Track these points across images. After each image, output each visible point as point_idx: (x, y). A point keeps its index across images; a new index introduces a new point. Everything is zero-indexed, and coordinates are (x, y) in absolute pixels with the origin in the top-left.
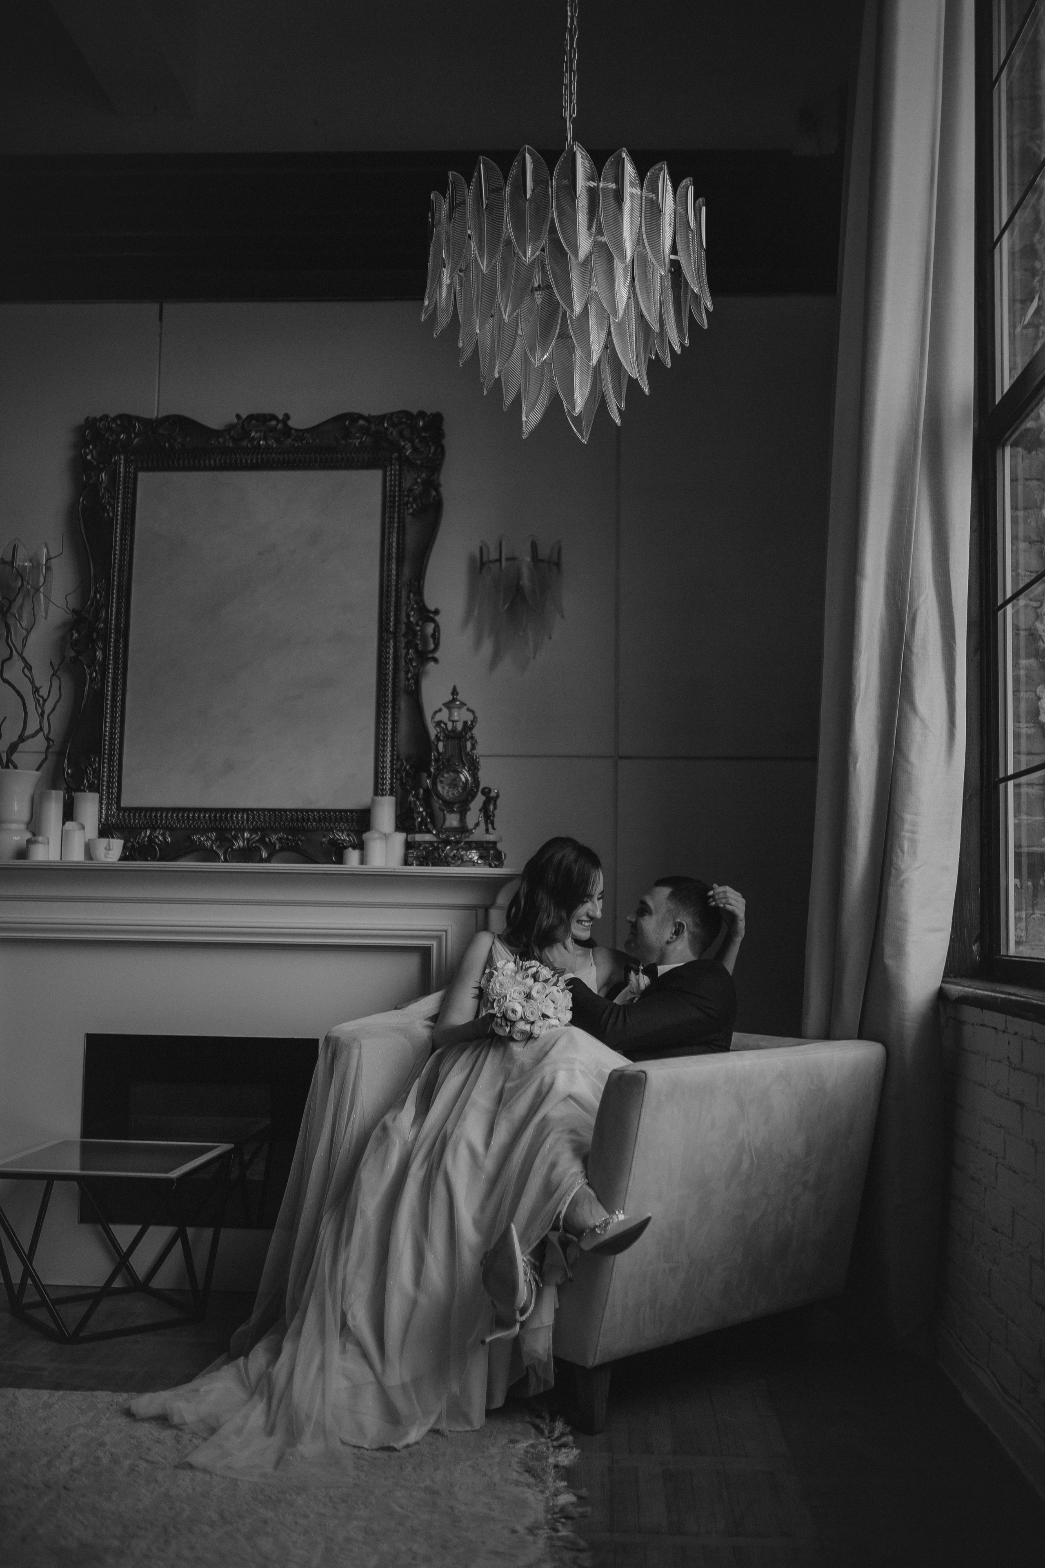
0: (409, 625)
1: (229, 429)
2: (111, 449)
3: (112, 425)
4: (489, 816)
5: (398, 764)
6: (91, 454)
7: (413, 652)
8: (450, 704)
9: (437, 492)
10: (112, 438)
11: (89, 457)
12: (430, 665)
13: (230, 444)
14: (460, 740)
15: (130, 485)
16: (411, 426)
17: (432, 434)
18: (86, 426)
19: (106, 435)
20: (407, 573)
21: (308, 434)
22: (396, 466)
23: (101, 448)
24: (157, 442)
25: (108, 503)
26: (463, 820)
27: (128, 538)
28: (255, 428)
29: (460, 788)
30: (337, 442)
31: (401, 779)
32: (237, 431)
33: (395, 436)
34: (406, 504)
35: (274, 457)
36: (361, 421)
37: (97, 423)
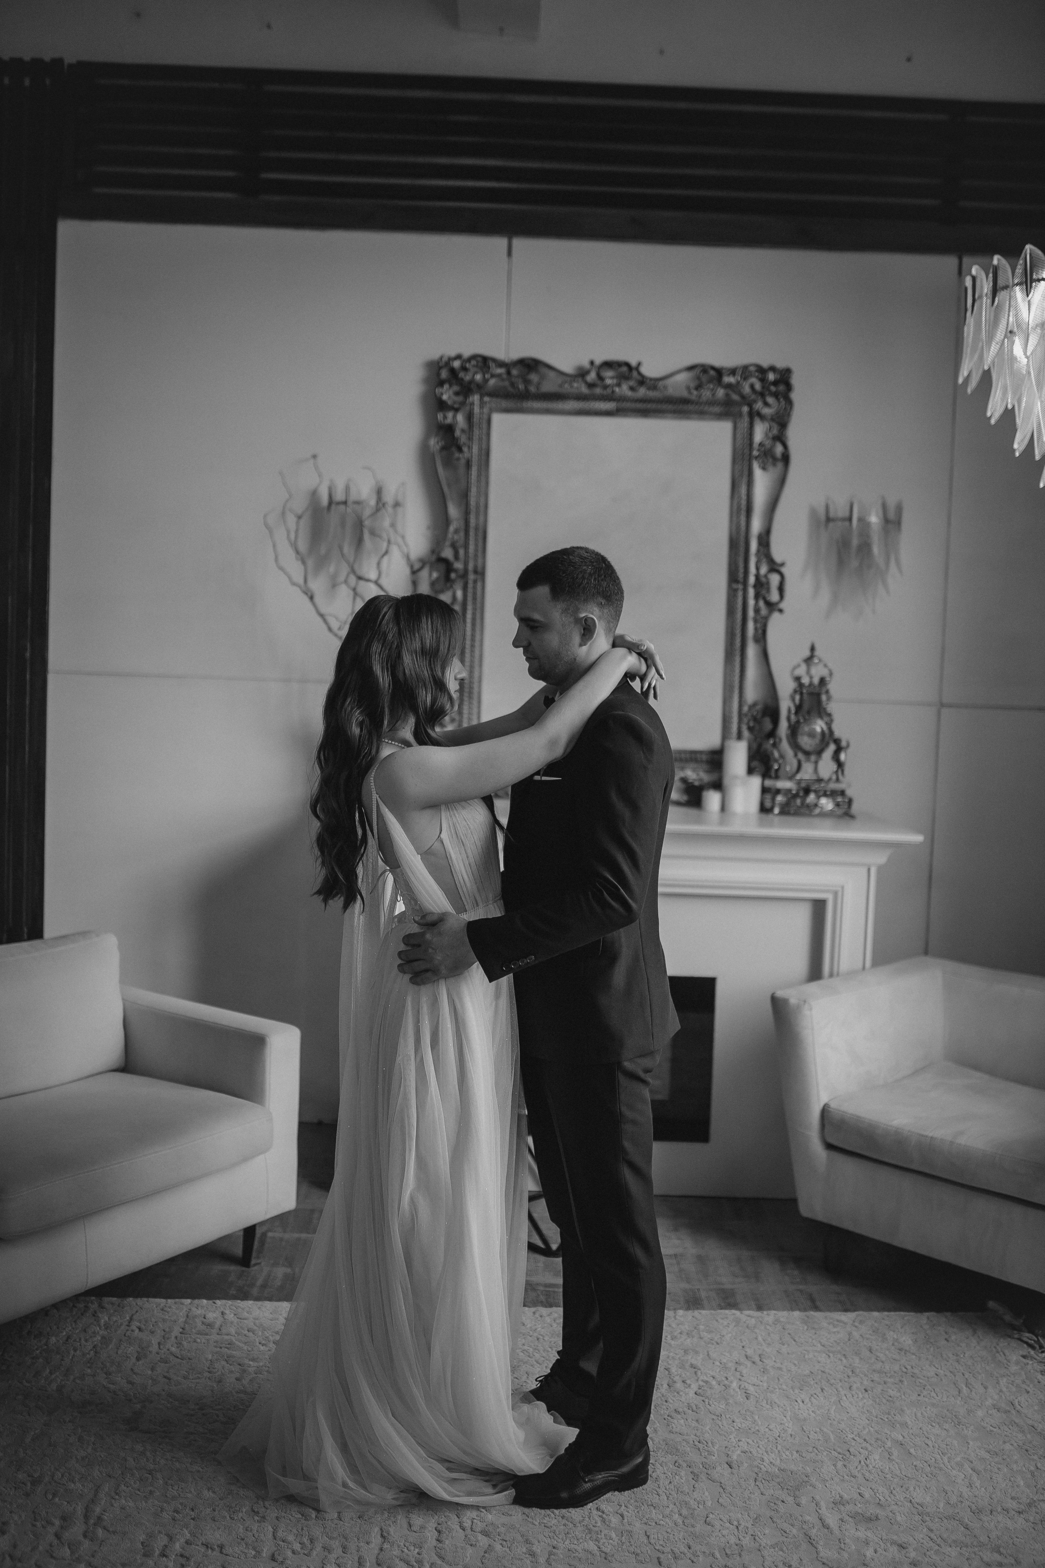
0: (757, 576)
1: (582, 373)
2: (466, 389)
3: (467, 365)
4: (840, 765)
5: (745, 709)
6: (447, 394)
7: (761, 603)
8: (809, 660)
9: (785, 446)
10: (468, 378)
11: (445, 397)
12: (776, 615)
13: (584, 390)
14: (818, 695)
15: (485, 426)
16: (763, 380)
17: (782, 388)
18: (440, 365)
19: (461, 375)
20: (756, 525)
21: (661, 383)
22: (746, 419)
23: (456, 388)
24: (512, 384)
25: (464, 444)
26: (816, 770)
27: (483, 479)
28: (608, 374)
29: (817, 740)
30: (690, 393)
31: (748, 724)
32: (592, 377)
33: (747, 389)
34: (756, 458)
35: (628, 405)
36: (712, 373)
37: (451, 362)
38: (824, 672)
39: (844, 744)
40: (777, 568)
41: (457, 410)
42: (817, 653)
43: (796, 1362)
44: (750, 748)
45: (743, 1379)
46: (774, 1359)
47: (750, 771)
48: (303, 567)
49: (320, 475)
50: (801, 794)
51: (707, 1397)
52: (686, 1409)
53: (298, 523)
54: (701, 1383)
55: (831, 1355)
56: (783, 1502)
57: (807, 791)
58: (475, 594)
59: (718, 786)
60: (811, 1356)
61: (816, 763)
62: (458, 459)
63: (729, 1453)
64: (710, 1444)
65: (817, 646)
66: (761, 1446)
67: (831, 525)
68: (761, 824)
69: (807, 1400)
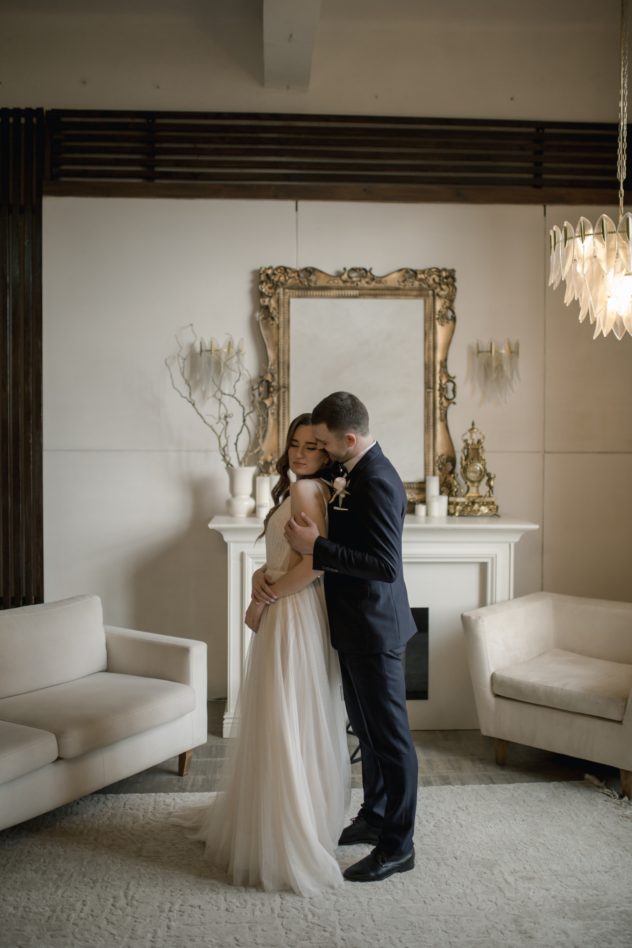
0: (441, 385)
1: (339, 275)
2: (275, 286)
3: (276, 272)
4: (491, 488)
5: (437, 458)
6: (265, 288)
7: (443, 399)
8: (471, 430)
9: (453, 312)
10: (276, 279)
11: (264, 290)
12: (452, 405)
13: (341, 284)
14: (478, 449)
15: (286, 305)
16: (439, 276)
17: (450, 280)
18: (261, 272)
19: (272, 278)
20: (439, 356)
21: (383, 280)
22: (431, 298)
23: (270, 285)
24: (301, 282)
25: (276, 316)
26: (478, 490)
27: (287, 335)
28: (354, 275)
29: (478, 474)
30: (400, 285)
31: (439, 466)
32: (345, 277)
33: (431, 282)
34: (438, 319)
35: (366, 292)
36: (411, 272)
37: (267, 271)
38: (480, 437)
39: (492, 476)
40: (451, 379)
41: (271, 297)
42: (476, 426)
43: (485, 809)
44: (440, 480)
45: (458, 818)
46: (473, 808)
47: (441, 493)
48: (188, 388)
49: (196, 336)
50: (470, 504)
51: (440, 828)
52: (430, 834)
53: (184, 362)
54: (436, 821)
55: (504, 805)
56: (485, 873)
57: (473, 503)
58: (284, 399)
59: (423, 502)
60: (493, 805)
61: (478, 487)
62: (272, 324)
63: (455, 852)
64: (444, 849)
65: (475, 423)
66: (471, 849)
67: (480, 354)
68: (449, 522)
69: (493, 826)
